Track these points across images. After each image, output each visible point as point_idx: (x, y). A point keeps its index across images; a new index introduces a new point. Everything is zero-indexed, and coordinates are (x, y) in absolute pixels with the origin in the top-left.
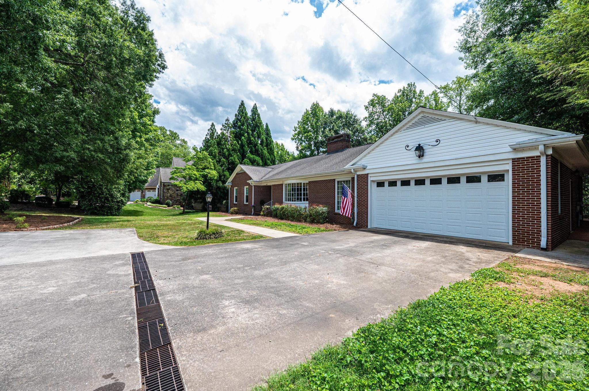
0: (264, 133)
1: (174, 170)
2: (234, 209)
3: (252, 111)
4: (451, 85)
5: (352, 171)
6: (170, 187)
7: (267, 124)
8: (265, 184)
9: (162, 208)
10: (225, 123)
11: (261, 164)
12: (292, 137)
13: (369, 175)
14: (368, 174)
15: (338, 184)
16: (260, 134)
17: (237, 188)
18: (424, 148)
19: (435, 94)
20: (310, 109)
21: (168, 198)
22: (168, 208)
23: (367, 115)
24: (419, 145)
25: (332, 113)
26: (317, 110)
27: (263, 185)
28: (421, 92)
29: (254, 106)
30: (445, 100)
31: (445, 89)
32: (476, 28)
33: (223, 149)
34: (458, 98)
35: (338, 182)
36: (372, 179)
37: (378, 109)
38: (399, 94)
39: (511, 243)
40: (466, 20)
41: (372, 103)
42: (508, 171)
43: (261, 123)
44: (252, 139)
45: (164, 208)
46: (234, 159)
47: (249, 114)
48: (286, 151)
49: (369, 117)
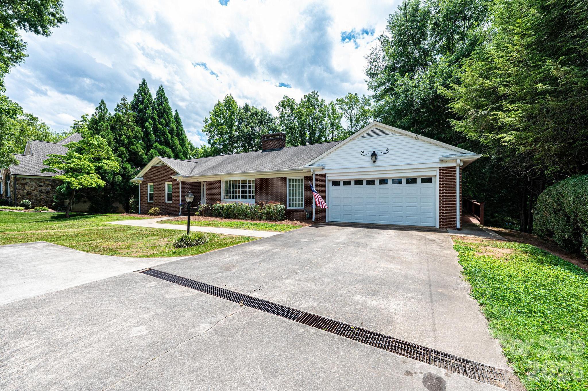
0: (174, 121)
1: (50, 158)
2: (156, 210)
3: (158, 93)
4: (344, 99)
5: (312, 170)
6: (27, 181)
7: (176, 111)
8: (196, 181)
9: (15, 211)
10: (121, 103)
11: (172, 156)
12: (203, 129)
13: (327, 175)
14: (325, 174)
15: (289, 183)
16: (170, 122)
17: (152, 184)
18: (378, 154)
19: (332, 104)
20: (223, 101)
21: (23, 197)
22: (25, 210)
23: (278, 115)
24: (374, 152)
25: (247, 108)
26: (231, 103)
27: (191, 181)
28: (323, 101)
29: (160, 88)
30: (340, 111)
31: (341, 102)
32: (377, 59)
33: (120, 135)
34: (350, 111)
35: (290, 180)
36: (329, 178)
37: (288, 110)
38: (305, 100)
39: (437, 226)
40: (371, 51)
41: (283, 104)
42: (435, 176)
43: (169, 109)
44: (159, 126)
45: (19, 212)
46: (137, 148)
47: (154, 97)
48: (190, 143)
49: (280, 117)
